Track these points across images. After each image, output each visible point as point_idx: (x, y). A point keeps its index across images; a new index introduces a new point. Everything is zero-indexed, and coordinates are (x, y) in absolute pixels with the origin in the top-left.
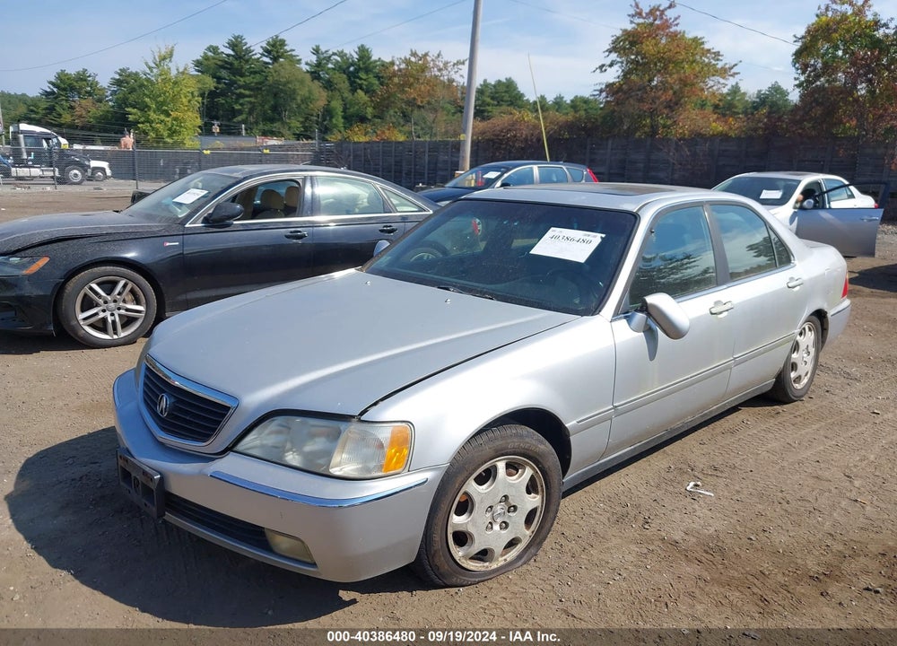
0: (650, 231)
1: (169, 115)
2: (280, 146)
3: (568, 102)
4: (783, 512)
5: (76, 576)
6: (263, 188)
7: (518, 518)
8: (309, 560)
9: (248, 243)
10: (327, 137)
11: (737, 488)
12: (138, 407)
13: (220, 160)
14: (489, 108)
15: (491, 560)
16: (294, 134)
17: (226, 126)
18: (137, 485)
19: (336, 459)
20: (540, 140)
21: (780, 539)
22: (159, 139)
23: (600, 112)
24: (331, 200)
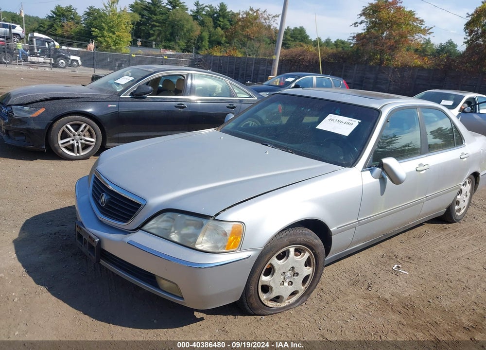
0: (387, 121)
1: (114, 34)
2: (173, 55)
3: (333, 42)
4: (448, 287)
5: (49, 290)
6: (163, 79)
7: (299, 280)
8: (180, 296)
9: (154, 108)
10: (199, 52)
11: (422, 271)
12: (89, 198)
13: (140, 61)
14: (289, 42)
15: (281, 302)
16: (181, 49)
17: (145, 42)
18: (85, 243)
19: (200, 239)
20: (317, 62)
21: (446, 303)
22: (108, 46)
23: (350, 49)
24: (201, 88)
